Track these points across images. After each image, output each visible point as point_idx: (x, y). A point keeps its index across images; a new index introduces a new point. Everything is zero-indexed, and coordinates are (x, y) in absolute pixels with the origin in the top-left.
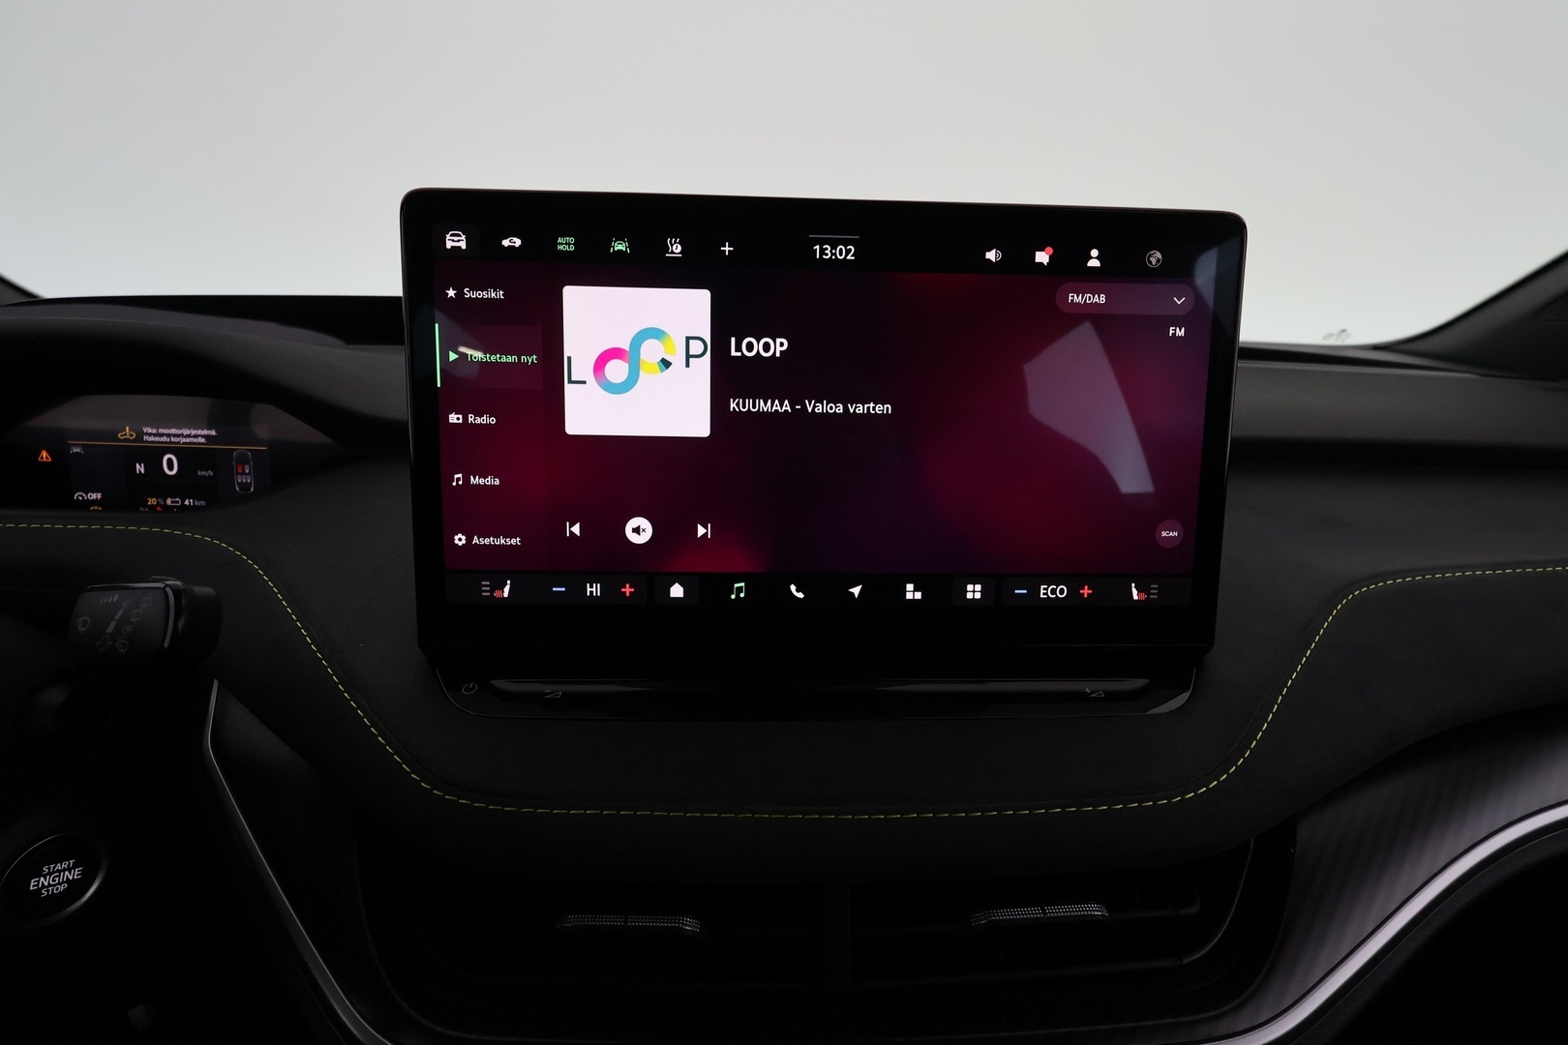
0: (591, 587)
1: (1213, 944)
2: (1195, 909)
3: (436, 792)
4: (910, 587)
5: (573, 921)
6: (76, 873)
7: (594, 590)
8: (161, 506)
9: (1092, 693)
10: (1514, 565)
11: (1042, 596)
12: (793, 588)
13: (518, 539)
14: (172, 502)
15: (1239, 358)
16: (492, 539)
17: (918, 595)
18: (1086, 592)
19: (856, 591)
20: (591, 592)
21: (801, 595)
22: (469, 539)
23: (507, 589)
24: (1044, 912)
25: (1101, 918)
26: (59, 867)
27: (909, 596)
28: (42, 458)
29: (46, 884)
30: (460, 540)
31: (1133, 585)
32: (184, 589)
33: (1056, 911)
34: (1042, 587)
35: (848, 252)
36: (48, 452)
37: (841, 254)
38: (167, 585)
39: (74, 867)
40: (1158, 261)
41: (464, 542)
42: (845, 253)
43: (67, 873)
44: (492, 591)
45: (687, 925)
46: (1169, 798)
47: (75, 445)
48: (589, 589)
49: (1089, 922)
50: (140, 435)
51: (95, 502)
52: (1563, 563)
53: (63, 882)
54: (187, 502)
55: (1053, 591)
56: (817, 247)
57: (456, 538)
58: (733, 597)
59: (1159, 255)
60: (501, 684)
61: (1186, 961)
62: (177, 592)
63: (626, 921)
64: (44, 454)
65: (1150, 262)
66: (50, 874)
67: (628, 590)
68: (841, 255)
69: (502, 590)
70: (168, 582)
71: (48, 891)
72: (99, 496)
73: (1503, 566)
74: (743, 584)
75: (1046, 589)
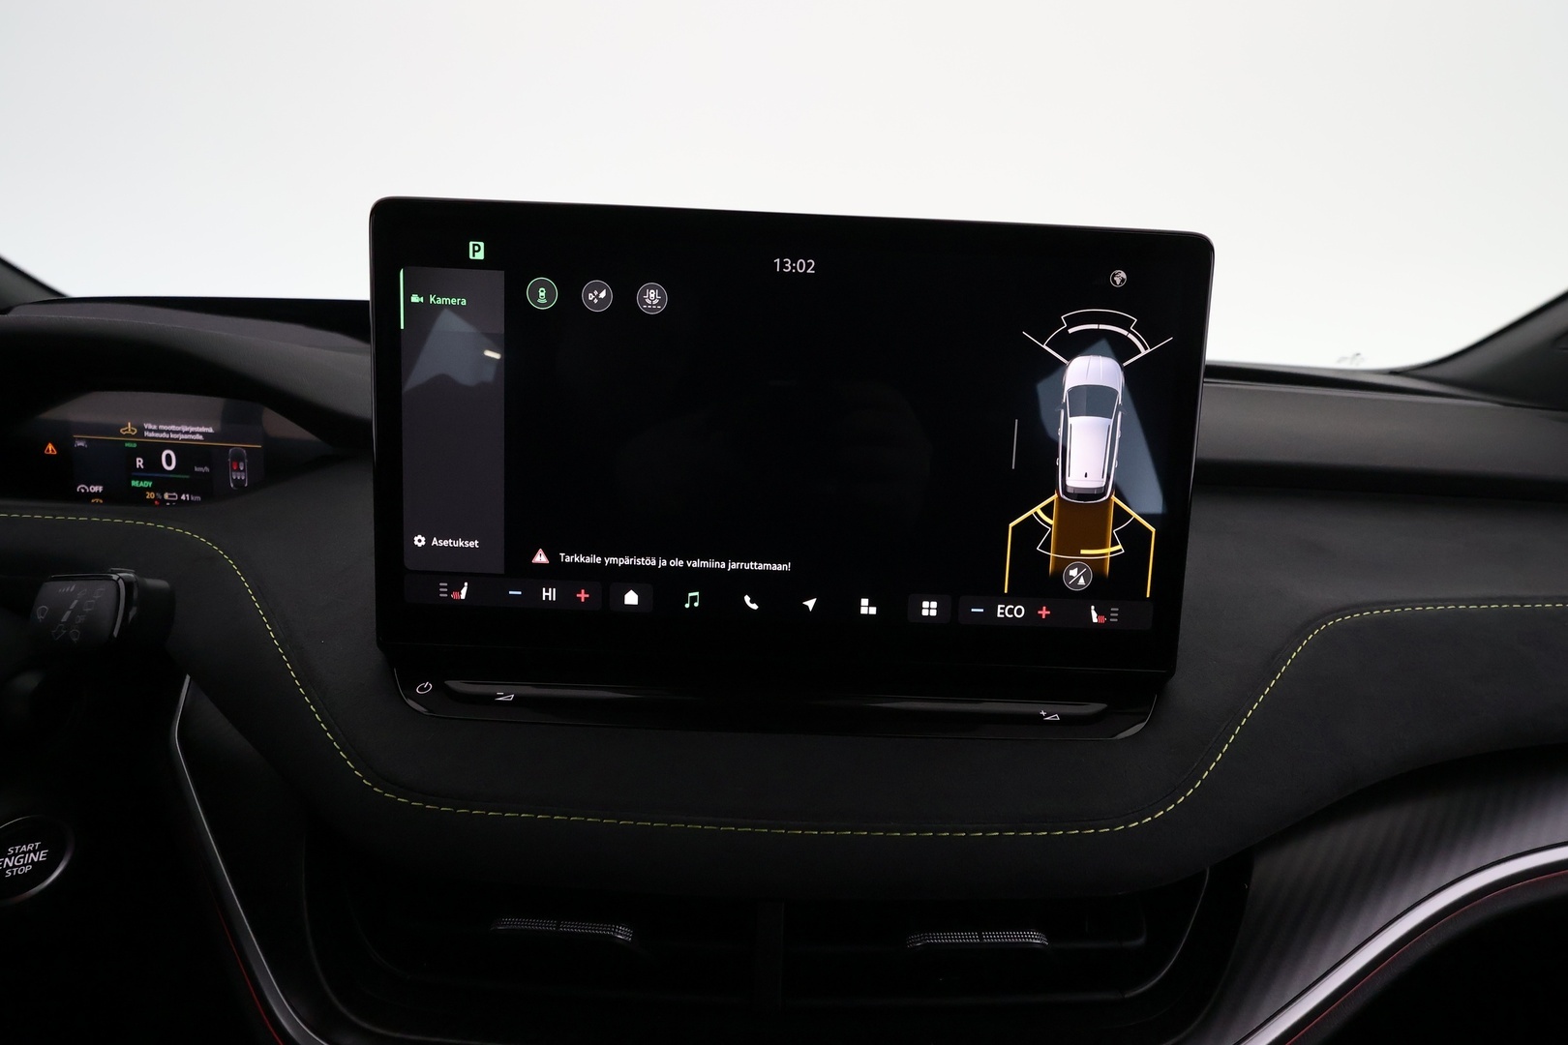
0: (547, 591)
1: (1157, 979)
2: (1141, 941)
3: (376, 789)
4: (865, 602)
5: (508, 924)
6: (42, 855)
7: (549, 594)
8: (159, 500)
9: (1047, 716)
10: (1500, 600)
11: (999, 615)
12: (747, 599)
13: (476, 542)
14: (169, 496)
15: (1204, 377)
16: (450, 541)
17: (873, 611)
18: (1044, 612)
19: (810, 604)
20: (547, 597)
21: (754, 606)
22: (429, 541)
23: (464, 591)
24: (981, 938)
25: (1038, 946)
26: (24, 848)
27: (864, 611)
28: (48, 451)
29: (11, 865)
30: (420, 541)
31: (1093, 607)
32: (136, 581)
33: (993, 937)
34: (999, 606)
35: (808, 265)
36: (54, 445)
37: (801, 267)
38: (120, 577)
39: (40, 850)
40: (1123, 280)
41: (423, 543)
42: (805, 266)
43: (32, 855)
44: (449, 593)
45: (618, 933)
46: (1112, 827)
47: (79, 439)
48: (544, 594)
49: (1028, 950)
50: (141, 430)
51: (97, 495)
52: (1563, 599)
53: (28, 864)
54: (183, 497)
55: (1011, 611)
56: (778, 260)
57: (416, 539)
58: (687, 606)
59: (1123, 275)
60: (456, 685)
61: (1128, 995)
62: (129, 585)
63: (558, 927)
64: (50, 447)
65: (1115, 282)
66: (15, 855)
67: (583, 596)
68: (801, 269)
69: (459, 591)
70: (121, 575)
71: (12, 872)
72: (100, 489)
73: (1490, 600)
74: (697, 594)
75: (1004, 609)
